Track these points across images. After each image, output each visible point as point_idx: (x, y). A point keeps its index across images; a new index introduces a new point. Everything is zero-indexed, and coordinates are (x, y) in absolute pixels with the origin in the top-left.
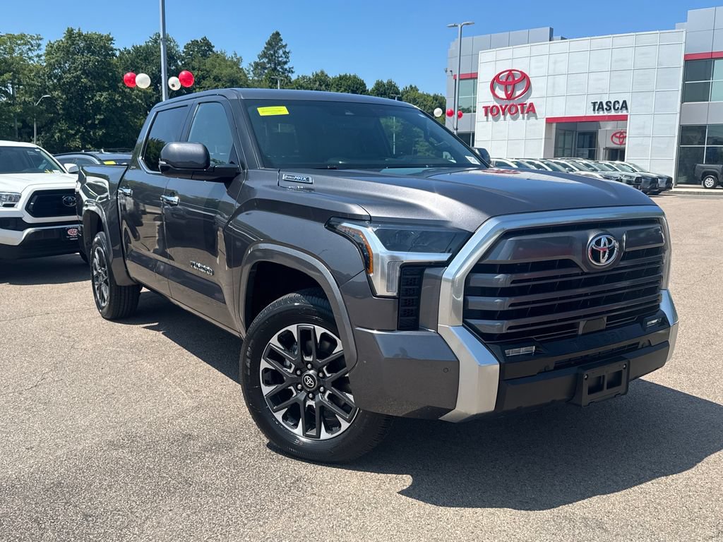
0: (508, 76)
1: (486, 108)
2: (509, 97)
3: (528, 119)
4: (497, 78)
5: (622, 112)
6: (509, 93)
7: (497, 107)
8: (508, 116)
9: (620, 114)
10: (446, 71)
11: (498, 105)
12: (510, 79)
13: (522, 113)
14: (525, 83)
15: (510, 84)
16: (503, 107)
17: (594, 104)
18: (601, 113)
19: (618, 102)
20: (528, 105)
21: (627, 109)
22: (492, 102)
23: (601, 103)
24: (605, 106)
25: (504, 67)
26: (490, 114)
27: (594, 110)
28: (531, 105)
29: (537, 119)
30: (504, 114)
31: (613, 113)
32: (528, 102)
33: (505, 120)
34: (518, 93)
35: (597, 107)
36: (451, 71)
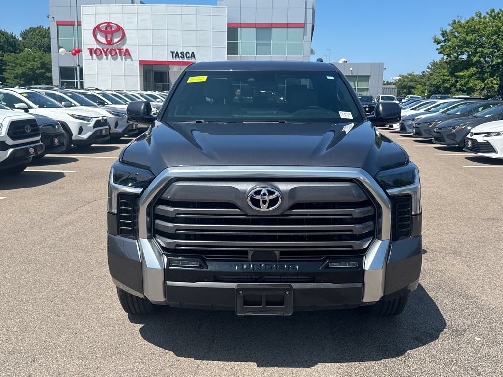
0: (107, 27)
1: (91, 50)
2: (109, 43)
3: (126, 60)
4: (98, 28)
5: (191, 60)
6: (109, 39)
7: (99, 49)
8: (109, 56)
9: (190, 61)
10: (48, 17)
11: (101, 48)
12: (109, 29)
13: (121, 55)
14: (121, 33)
15: (109, 32)
16: (105, 50)
17: (173, 52)
18: (178, 60)
19: (189, 53)
20: (124, 50)
21: (194, 58)
22: (95, 46)
23: (177, 52)
24: (180, 55)
25: (103, 19)
26: (94, 55)
27: (173, 57)
28: (127, 50)
29: (132, 60)
30: (106, 55)
31: (185, 60)
32: (124, 48)
33: (107, 59)
34: (116, 40)
35: (174, 55)
36: (53, 18)
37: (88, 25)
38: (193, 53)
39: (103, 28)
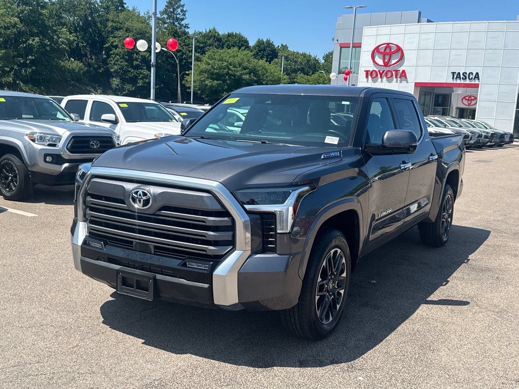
0: (386, 48)
1: (367, 72)
2: (386, 64)
3: (401, 82)
4: (377, 49)
6: (386, 61)
7: (376, 71)
8: (385, 79)
9: (473, 82)
10: (333, 40)
11: (377, 70)
12: (388, 51)
13: (396, 77)
14: (399, 54)
15: (387, 54)
16: (381, 72)
17: (453, 73)
19: (472, 74)
20: (401, 71)
21: (479, 79)
22: (372, 67)
23: (459, 73)
24: (462, 76)
25: (385, 40)
26: (370, 77)
27: (453, 78)
28: (404, 71)
30: (381, 77)
31: (468, 81)
32: (401, 69)
33: (382, 82)
34: (393, 62)
36: (337, 40)
37: (368, 46)
38: (477, 74)
39: (382, 49)
